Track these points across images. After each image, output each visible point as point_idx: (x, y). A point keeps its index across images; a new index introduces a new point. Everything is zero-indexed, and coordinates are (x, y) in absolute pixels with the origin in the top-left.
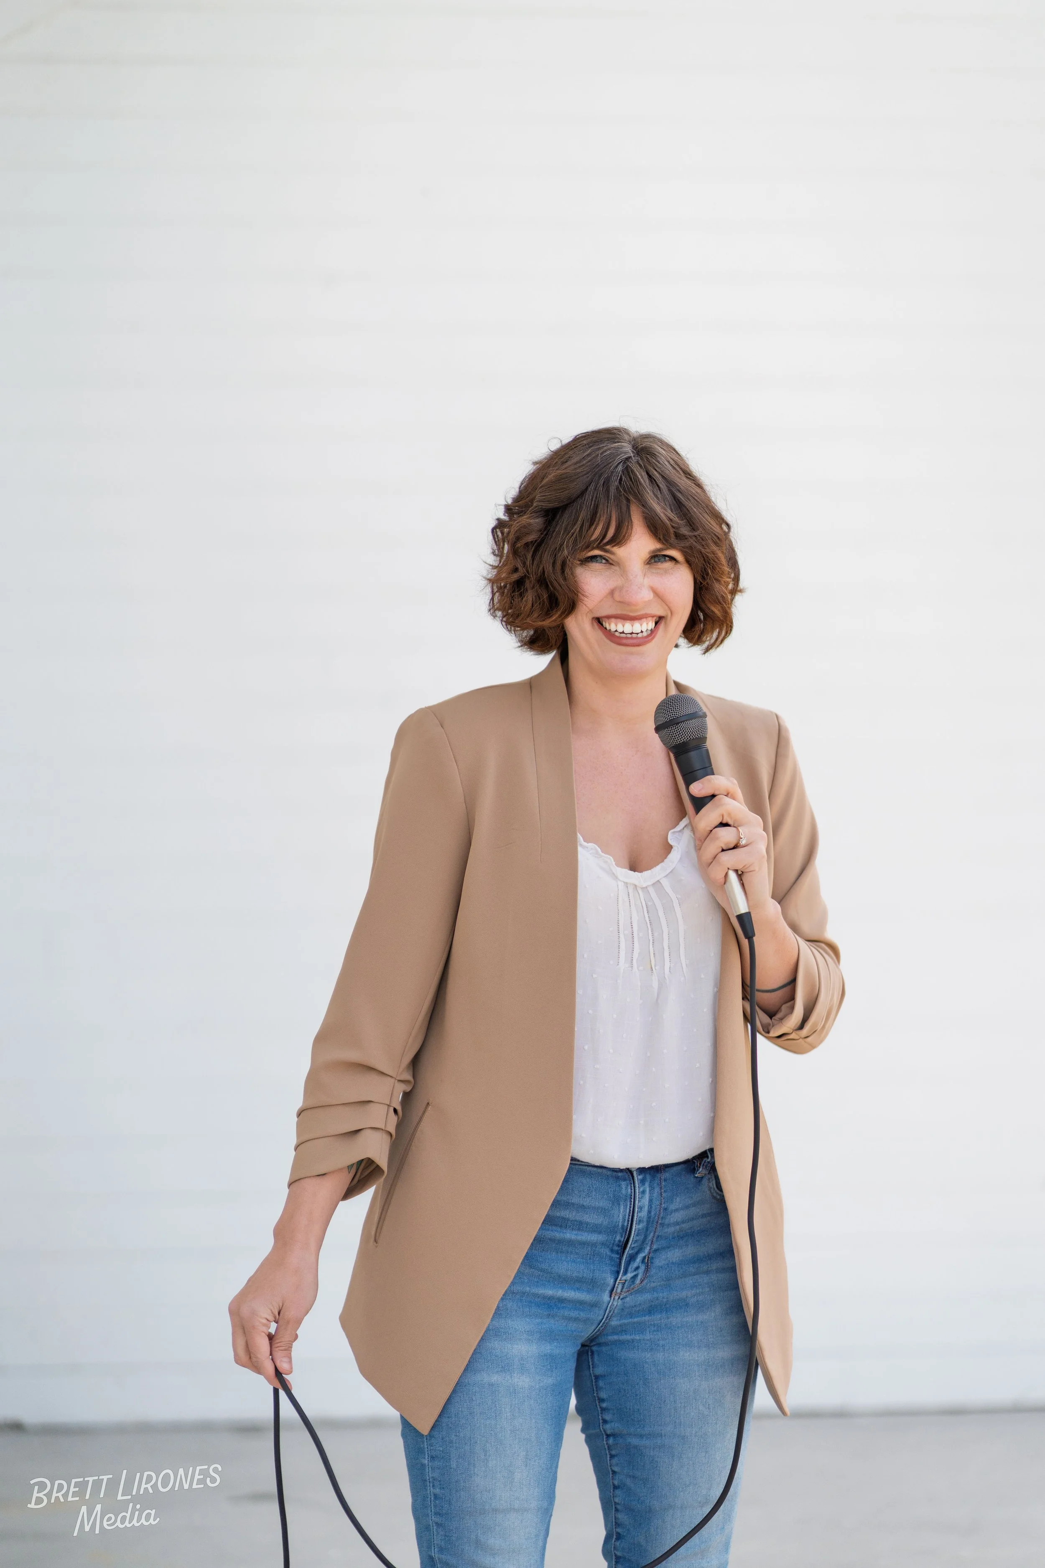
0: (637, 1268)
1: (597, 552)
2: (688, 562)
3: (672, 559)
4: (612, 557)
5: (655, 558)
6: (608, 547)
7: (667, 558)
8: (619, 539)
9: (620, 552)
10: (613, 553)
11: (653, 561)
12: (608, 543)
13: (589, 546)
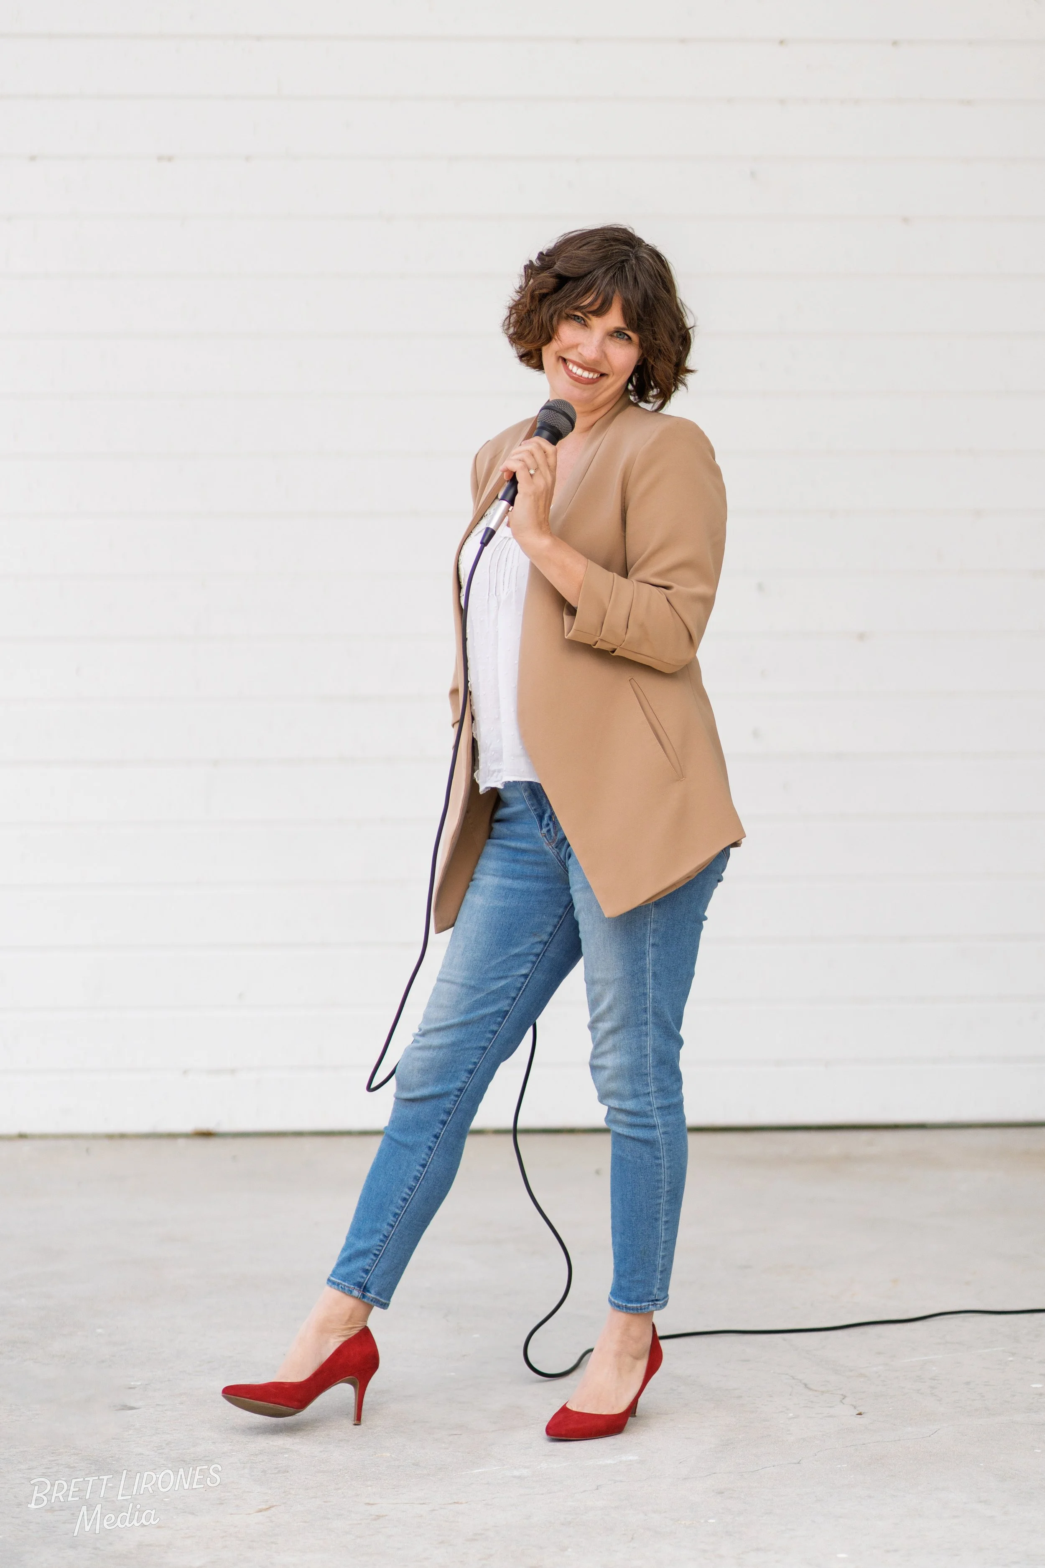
0: (548, 825)
1: (579, 314)
2: (641, 346)
3: (629, 338)
4: (588, 320)
5: (617, 334)
6: (590, 316)
7: (626, 337)
8: (600, 312)
9: (595, 322)
10: (590, 319)
11: (615, 334)
12: (590, 312)
13: (577, 308)
